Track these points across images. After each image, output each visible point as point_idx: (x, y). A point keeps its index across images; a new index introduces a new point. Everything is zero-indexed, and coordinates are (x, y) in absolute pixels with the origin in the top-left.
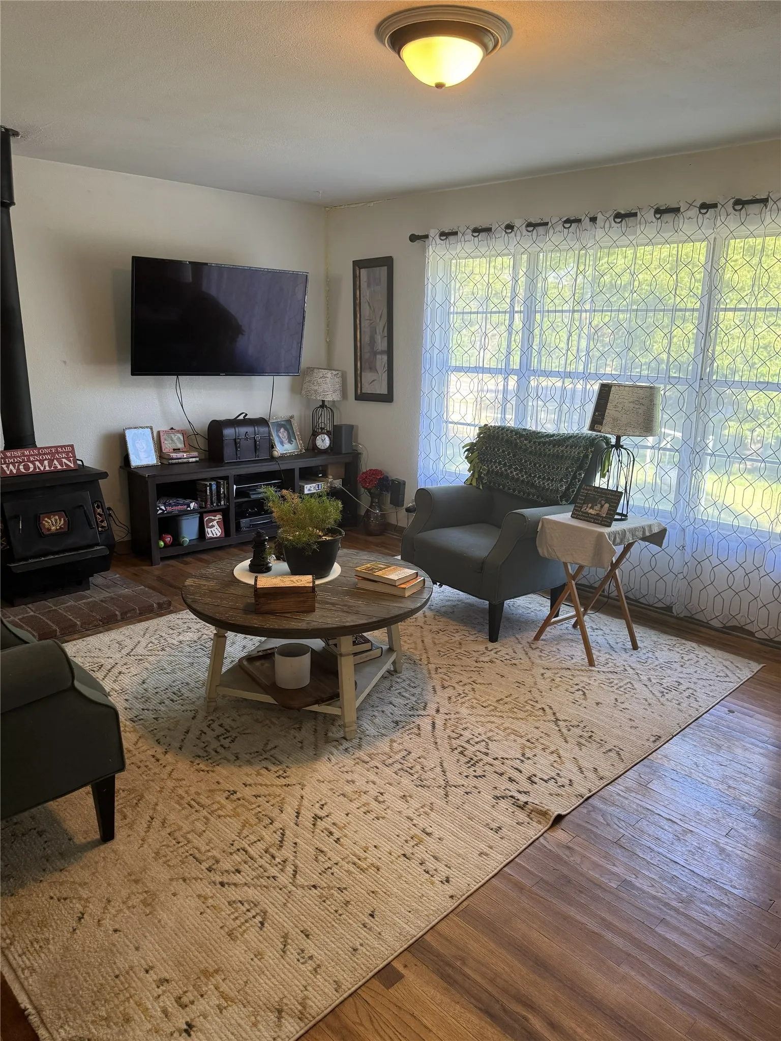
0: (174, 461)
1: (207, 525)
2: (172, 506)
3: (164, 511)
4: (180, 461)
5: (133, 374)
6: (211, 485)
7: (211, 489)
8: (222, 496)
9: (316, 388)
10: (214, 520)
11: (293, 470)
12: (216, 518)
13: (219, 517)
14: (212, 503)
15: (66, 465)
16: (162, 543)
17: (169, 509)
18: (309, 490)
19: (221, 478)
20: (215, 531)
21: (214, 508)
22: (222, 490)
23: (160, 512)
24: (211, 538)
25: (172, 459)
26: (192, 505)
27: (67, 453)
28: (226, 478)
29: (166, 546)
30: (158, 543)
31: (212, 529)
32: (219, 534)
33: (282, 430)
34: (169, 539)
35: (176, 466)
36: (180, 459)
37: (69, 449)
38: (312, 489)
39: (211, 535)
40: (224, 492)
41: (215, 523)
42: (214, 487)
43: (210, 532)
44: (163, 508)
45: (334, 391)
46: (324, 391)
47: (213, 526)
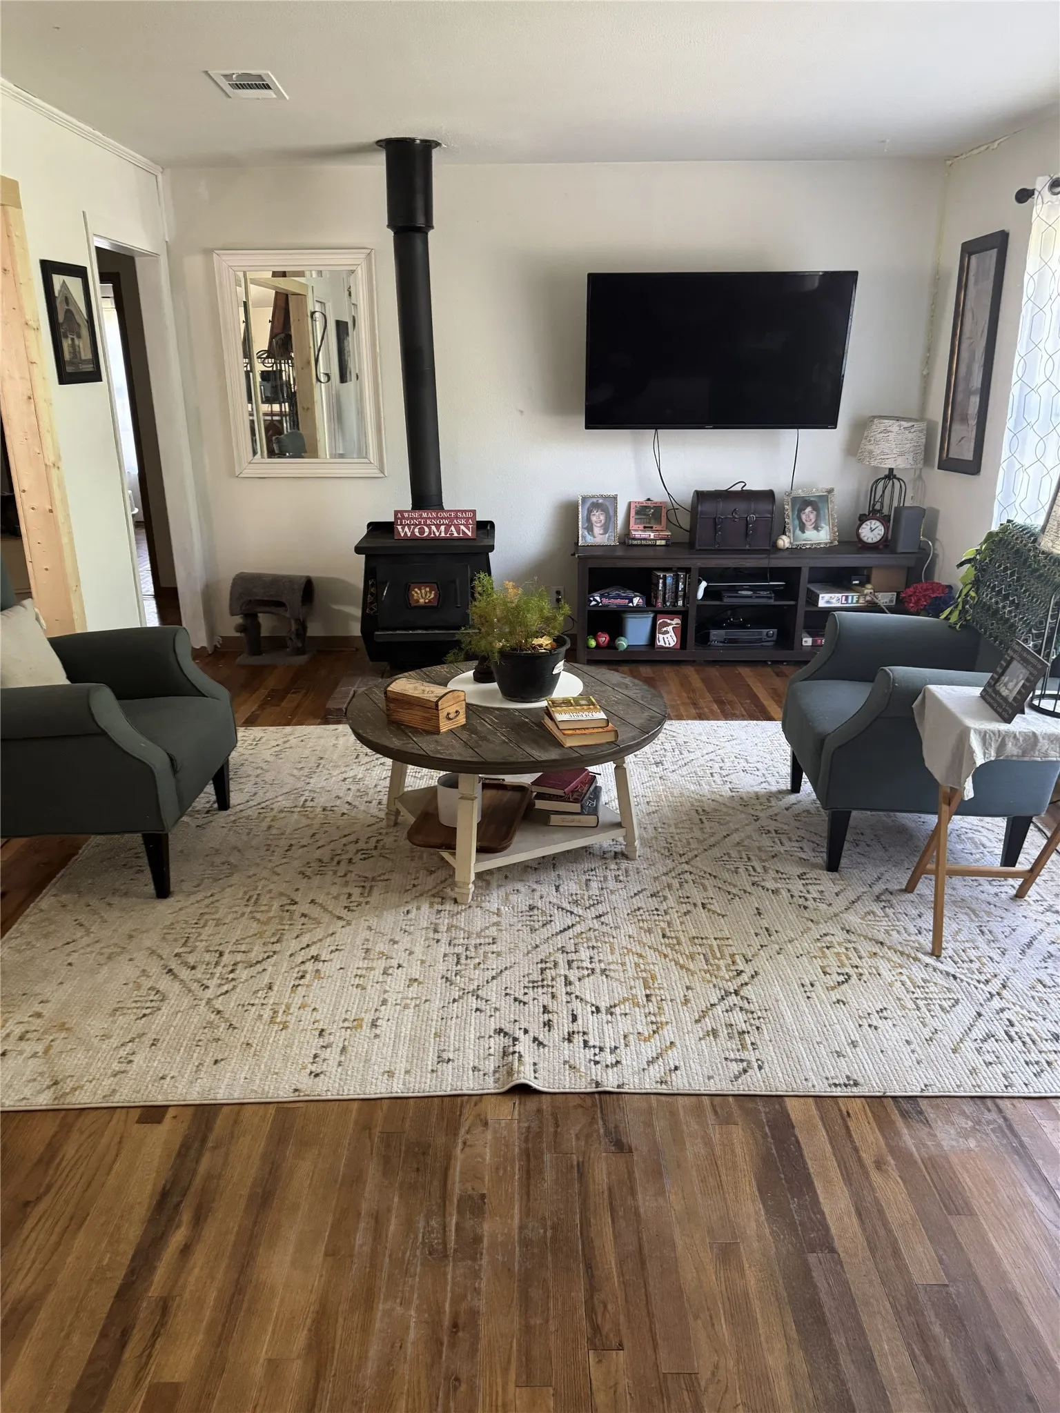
0: (635, 542)
1: (660, 629)
2: (610, 598)
3: (598, 603)
4: (644, 542)
5: (587, 427)
6: (665, 578)
7: (664, 583)
8: (681, 594)
9: (872, 447)
10: (670, 624)
11: (799, 569)
12: (674, 622)
13: (677, 621)
14: (664, 601)
15: (464, 532)
16: (593, 643)
17: (605, 601)
18: (828, 602)
19: (681, 569)
20: (668, 639)
21: (666, 609)
22: (681, 586)
23: (593, 603)
24: (662, 647)
25: (634, 539)
26: (636, 601)
27: (468, 519)
28: (687, 570)
29: (598, 646)
30: (586, 642)
31: (665, 636)
32: (672, 644)
33: (809, 509)
34: (604, 639)
35: (635, 548)
36: (645, 539)
37: (470, 515)
38: (834, 601)
39: (662, 643)
40: (684, 589)
41: (670, 628)
42: (669, 581)
43: (661, 639)
44: (598, 599)
45: (901, 454)
46: (883, 453)
47: (667, 632)
